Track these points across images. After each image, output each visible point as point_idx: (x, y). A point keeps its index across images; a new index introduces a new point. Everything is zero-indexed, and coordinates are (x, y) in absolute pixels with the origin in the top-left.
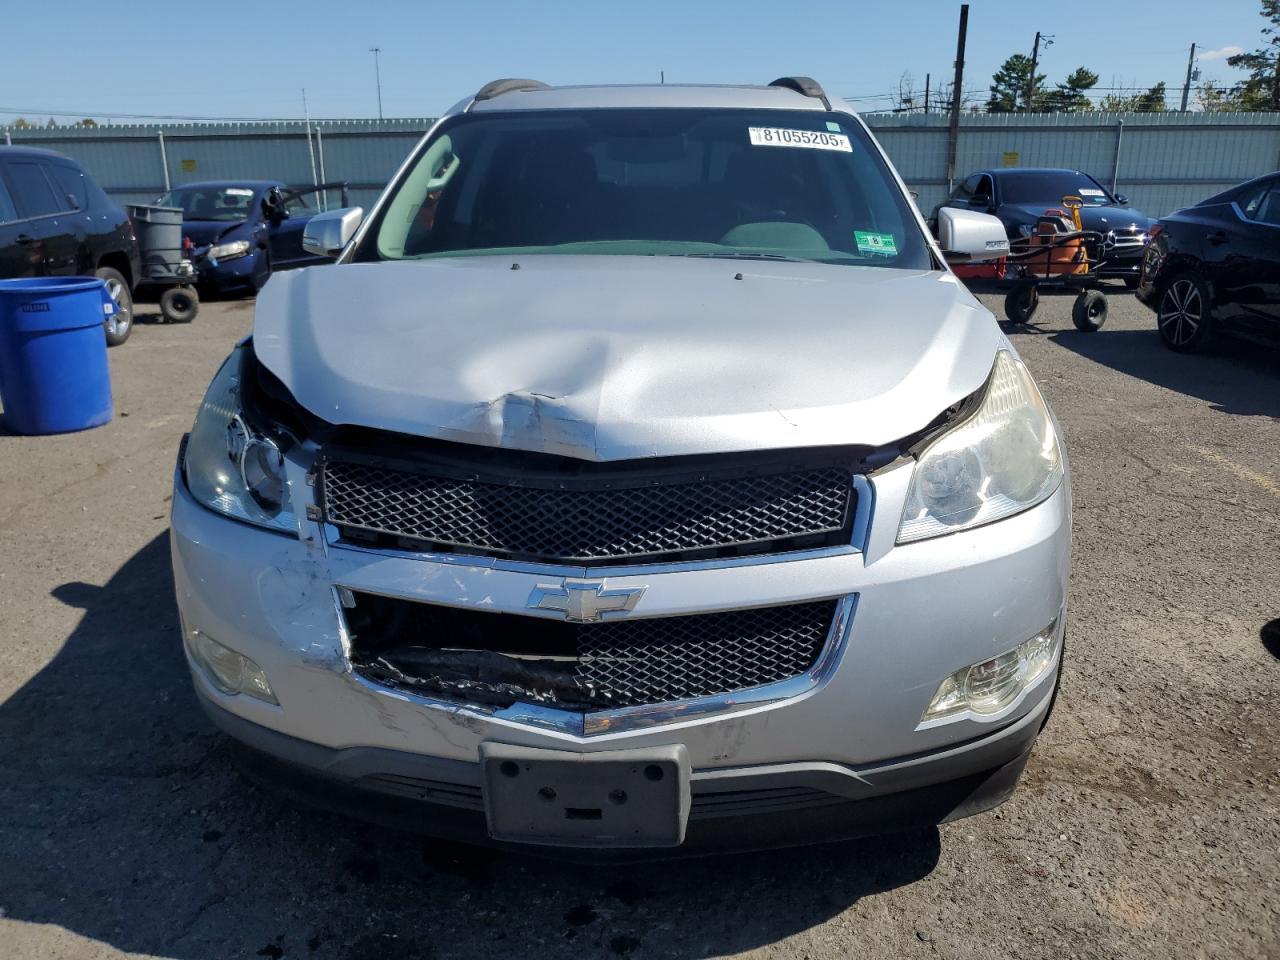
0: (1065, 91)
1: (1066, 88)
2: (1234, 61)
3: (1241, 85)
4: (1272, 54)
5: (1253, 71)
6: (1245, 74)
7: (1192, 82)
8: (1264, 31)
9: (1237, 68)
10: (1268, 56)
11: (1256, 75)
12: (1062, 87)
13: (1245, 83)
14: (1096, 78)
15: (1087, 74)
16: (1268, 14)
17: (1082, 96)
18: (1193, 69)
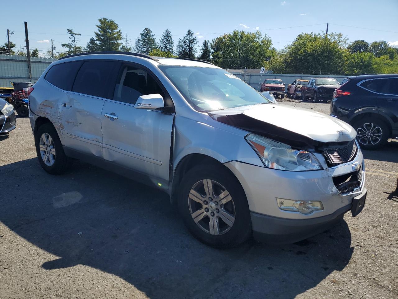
0: (5, 48)
1: (5, 47)
2: (63, 45)
3: (66, 52)
4: (73, 45)
5: (69, 49)
6: (66, 49)
7: (54, 50)
8: (69, 38)
9: (64, 47)
10: (72, 45)
11: (70, 50)
12: (3, 46)
13: (67, 52)
14: (15, 45)
15: (11, 43)
16: (70, 33)
17: (11, 50)
18: (53, 47)
